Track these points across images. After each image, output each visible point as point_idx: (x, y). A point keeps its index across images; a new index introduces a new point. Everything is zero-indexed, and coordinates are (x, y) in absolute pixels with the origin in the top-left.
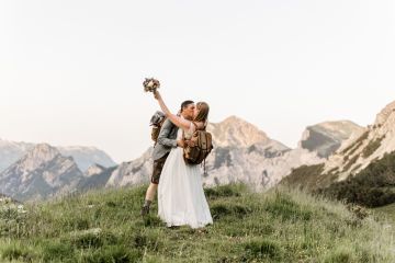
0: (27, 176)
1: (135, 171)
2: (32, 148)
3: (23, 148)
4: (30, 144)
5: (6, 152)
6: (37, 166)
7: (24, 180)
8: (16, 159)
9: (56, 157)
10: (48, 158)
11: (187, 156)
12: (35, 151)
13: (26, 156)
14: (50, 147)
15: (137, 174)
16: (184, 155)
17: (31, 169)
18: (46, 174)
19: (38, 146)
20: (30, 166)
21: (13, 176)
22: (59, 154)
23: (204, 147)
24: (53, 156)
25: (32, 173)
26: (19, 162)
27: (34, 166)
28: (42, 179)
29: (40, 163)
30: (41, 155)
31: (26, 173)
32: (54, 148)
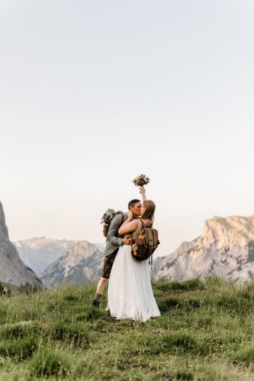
0: (69, 272)
1: (169, 265)
2: (72, 245)
3: (65, 246)
4: (71, 242)
5: (50, 250)
6: (78, 262)
7: (66, 275)
8: (59, 256)
9: (95, 254)
10: (87, 254)
11: (135, 253)
12: (76, 248)
13: (68, 253)
14: (89, 244)
15: (172, 269)
16: (132, 252)
17: (73, 265)
18: (86, 269)
19: (79, 243)
20: (71, 262)
21: (57, 271)
22: (98, 251)
23: (151, 243)
24: (92, 253)
25: (73, 268)
26: (61, 259)
27: (75, 262)
28: (82, 274)
29: (81, 259)
30: (81, 252)
31: (68, 269)
32: (93, 245)
